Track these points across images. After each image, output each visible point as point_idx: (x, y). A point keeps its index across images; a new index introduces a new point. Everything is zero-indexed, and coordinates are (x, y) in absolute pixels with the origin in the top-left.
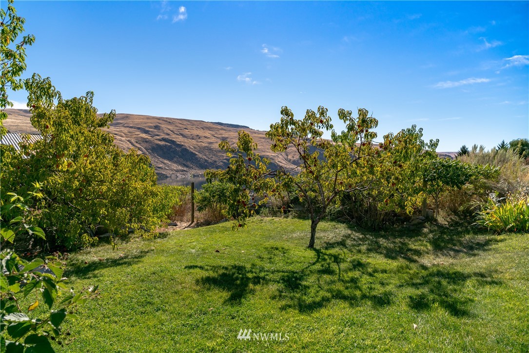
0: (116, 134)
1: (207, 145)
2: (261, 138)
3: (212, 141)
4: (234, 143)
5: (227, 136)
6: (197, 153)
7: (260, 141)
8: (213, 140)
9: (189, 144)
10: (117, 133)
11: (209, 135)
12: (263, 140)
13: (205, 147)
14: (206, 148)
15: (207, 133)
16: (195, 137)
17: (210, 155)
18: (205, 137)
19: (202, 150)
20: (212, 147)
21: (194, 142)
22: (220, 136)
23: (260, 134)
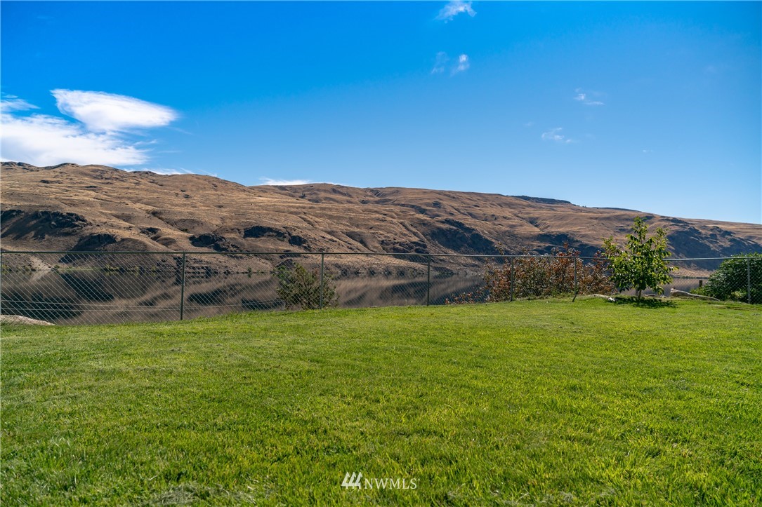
0: (385, 215)
1: (508, 229)
2: (591, 218)
3: (514, 224)
4: (548, 226)
5: (537, 216)
6: (494, 241)
7: (590, 223)
8: (516, 221)
9: (482, 228)
10: (386, 212)
11: (510, 214)
12: (596, 222)
13: (505, 232)
14: (507, 234)
15: (507, 212)
16: (489, 218)
17: (512, 243)
18: (505, 218)
19: (501, 236)
20: (515, 233)
21: (489, 224)
22: (526, 216)
23: (590, 212)
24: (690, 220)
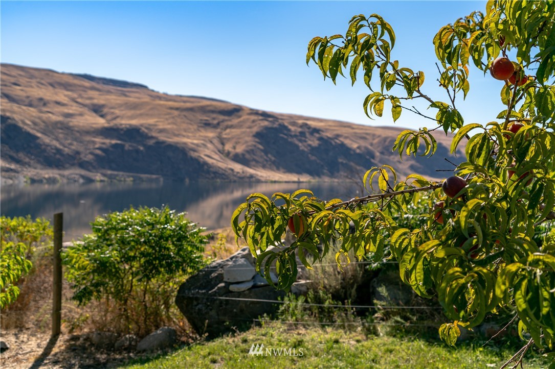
1: (60, 119)
2: (171, 108)
3: (71, 112)
4: (117, 117)
5: (102, 102)
6: (39, 135)
7: (169, 114)
8: (73, 109)
9: (24, 116)
11: (66, 99)
12: (176, 113)
13: (57, 123)
14: (59, 126)
15: (62, 96)
16: (35, 103)
17: (66, 139)
18: (58, 103)
19: (50, 128)
20: (71, 124)
21: (33, 111)
22: (88, 102)
23: (170, 100)
24: (282, 115)
